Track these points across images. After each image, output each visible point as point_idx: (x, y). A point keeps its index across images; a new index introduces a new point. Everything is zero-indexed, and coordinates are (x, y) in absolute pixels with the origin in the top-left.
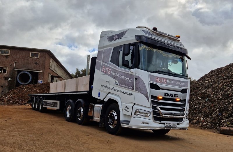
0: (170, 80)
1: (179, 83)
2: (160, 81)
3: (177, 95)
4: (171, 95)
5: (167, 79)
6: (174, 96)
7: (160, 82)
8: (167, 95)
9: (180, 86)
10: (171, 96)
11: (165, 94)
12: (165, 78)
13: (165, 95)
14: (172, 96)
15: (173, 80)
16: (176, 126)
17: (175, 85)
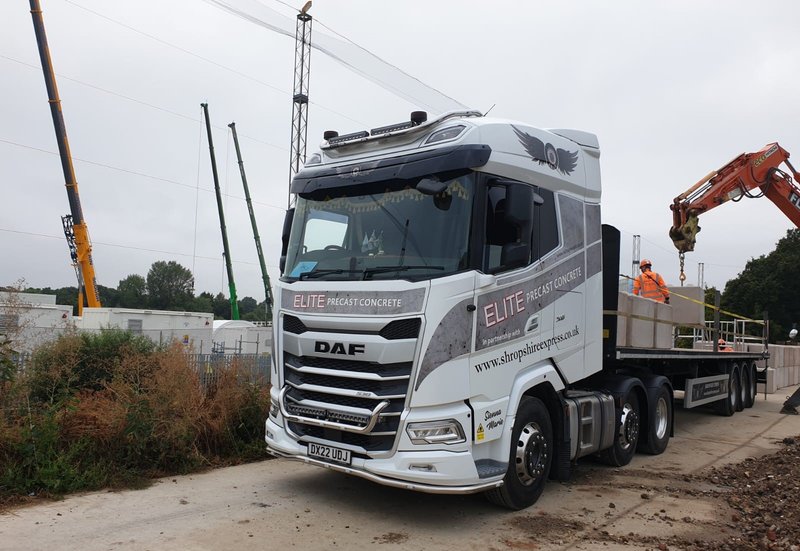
0: (337, 294)
1: (374, 303)
2: (305, 303)
3: (363, 346)
4: (339, 346)
5: (327, 294)
6: (347, 349)
7: (305, 310)
8: (323, 347)
9: (375, 311)
10: (339, 350)
11: (318, 344)
12: (322, 293)
13: (318, 348)
14: (343, 352)
15: (348, 294)
16: (348, 461)
17: (356, 310)
